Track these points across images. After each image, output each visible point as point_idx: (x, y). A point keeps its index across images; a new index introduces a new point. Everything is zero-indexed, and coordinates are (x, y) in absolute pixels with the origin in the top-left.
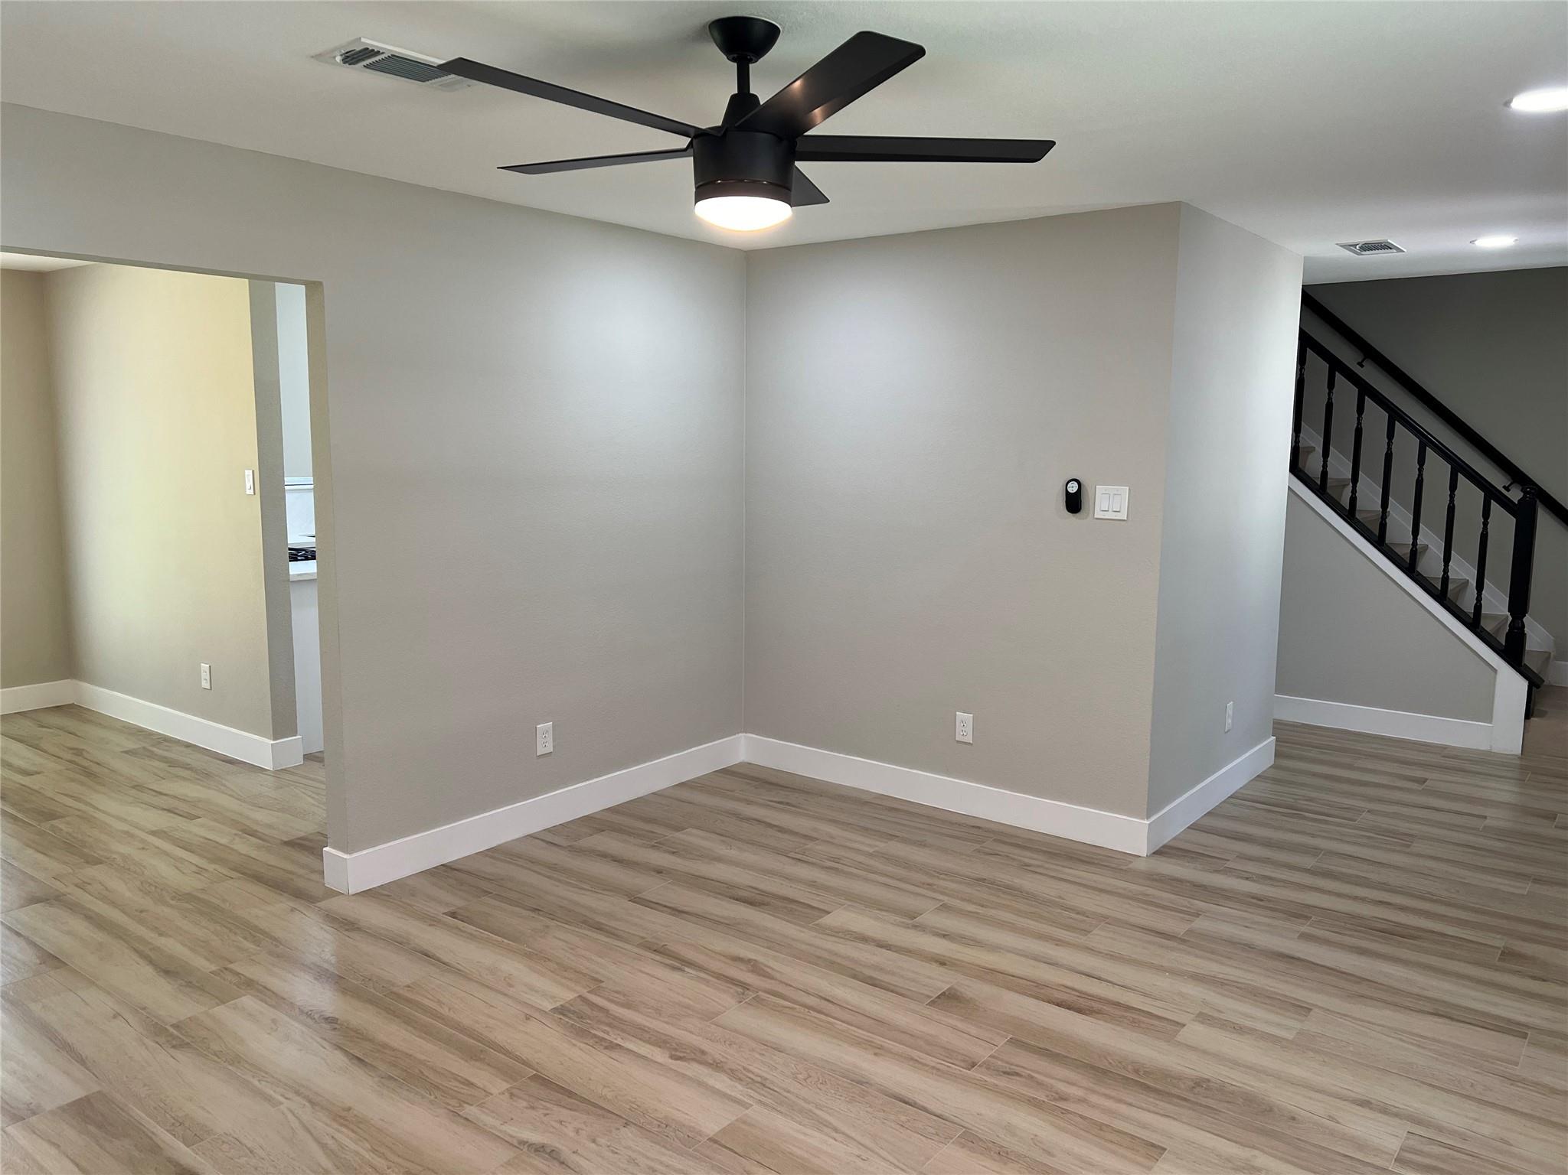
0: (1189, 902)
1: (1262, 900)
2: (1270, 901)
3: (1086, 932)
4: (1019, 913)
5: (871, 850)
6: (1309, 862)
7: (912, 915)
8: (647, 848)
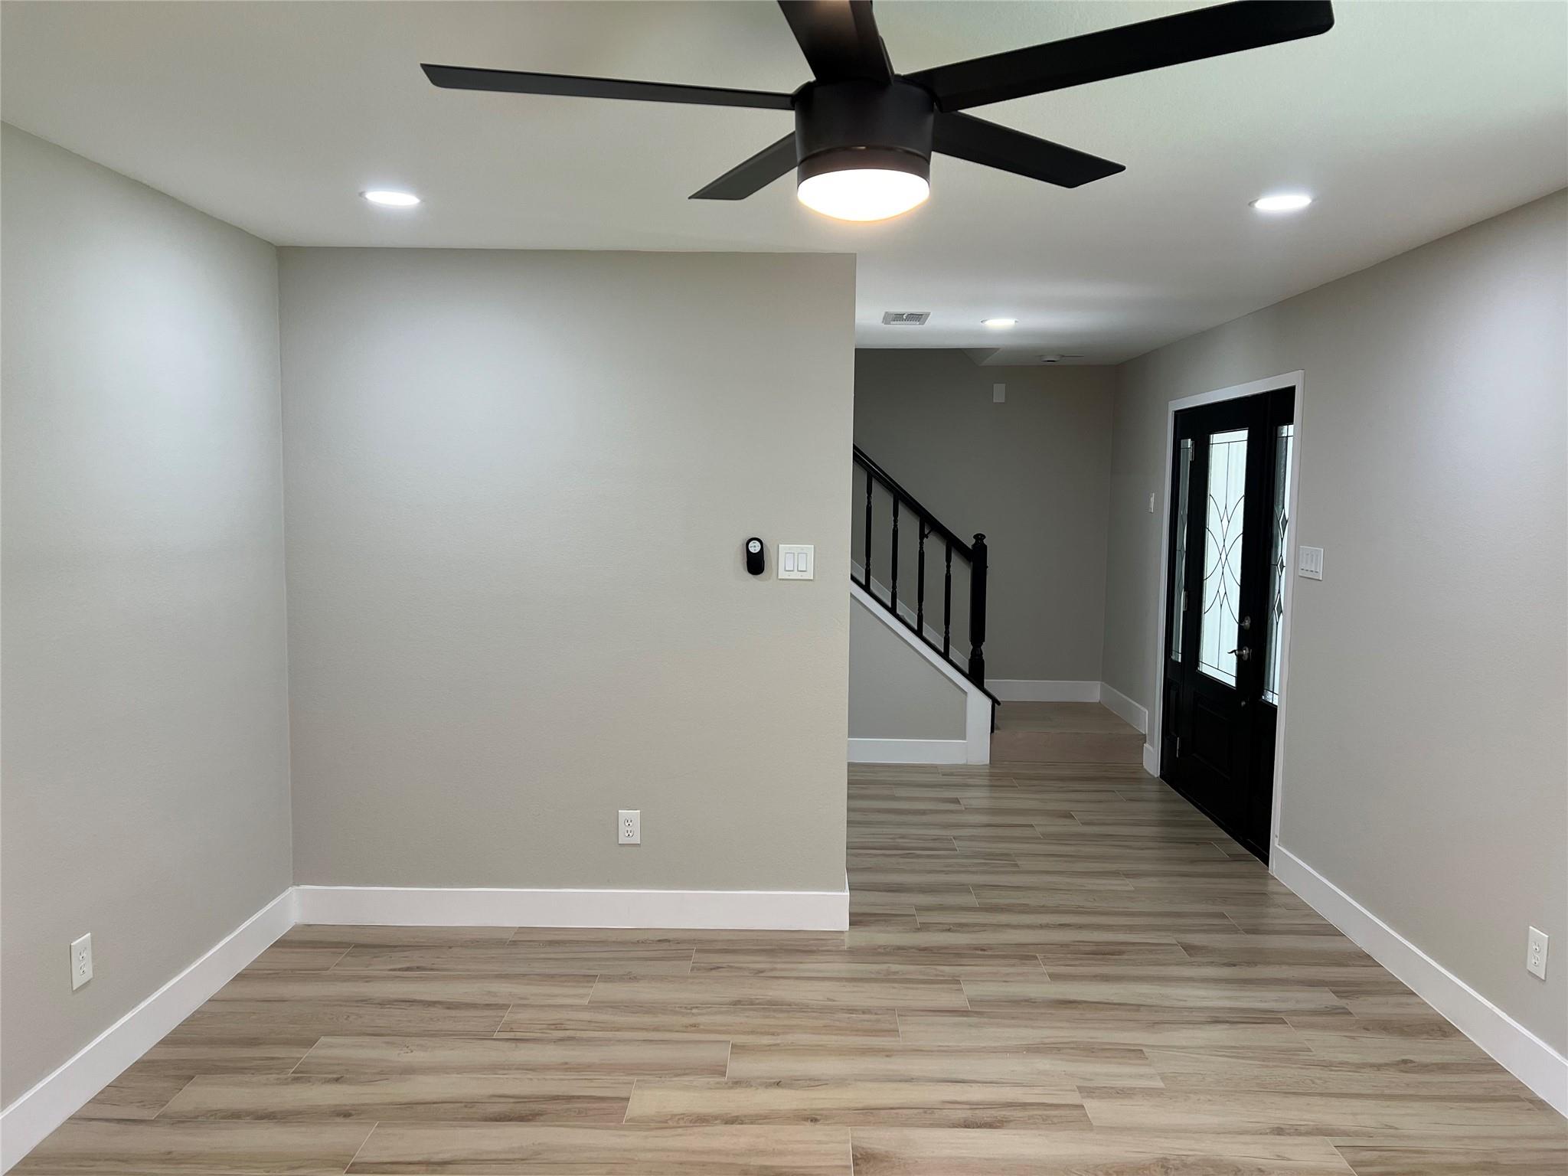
0: (935, 969)
1: (984, 950)
2: (991, 949)
3: (893, 1032)
4: (815, 1030)
5: (586, 1002)
6: (971, 900)
7: (719, 1070)
8: (287, 1084)
